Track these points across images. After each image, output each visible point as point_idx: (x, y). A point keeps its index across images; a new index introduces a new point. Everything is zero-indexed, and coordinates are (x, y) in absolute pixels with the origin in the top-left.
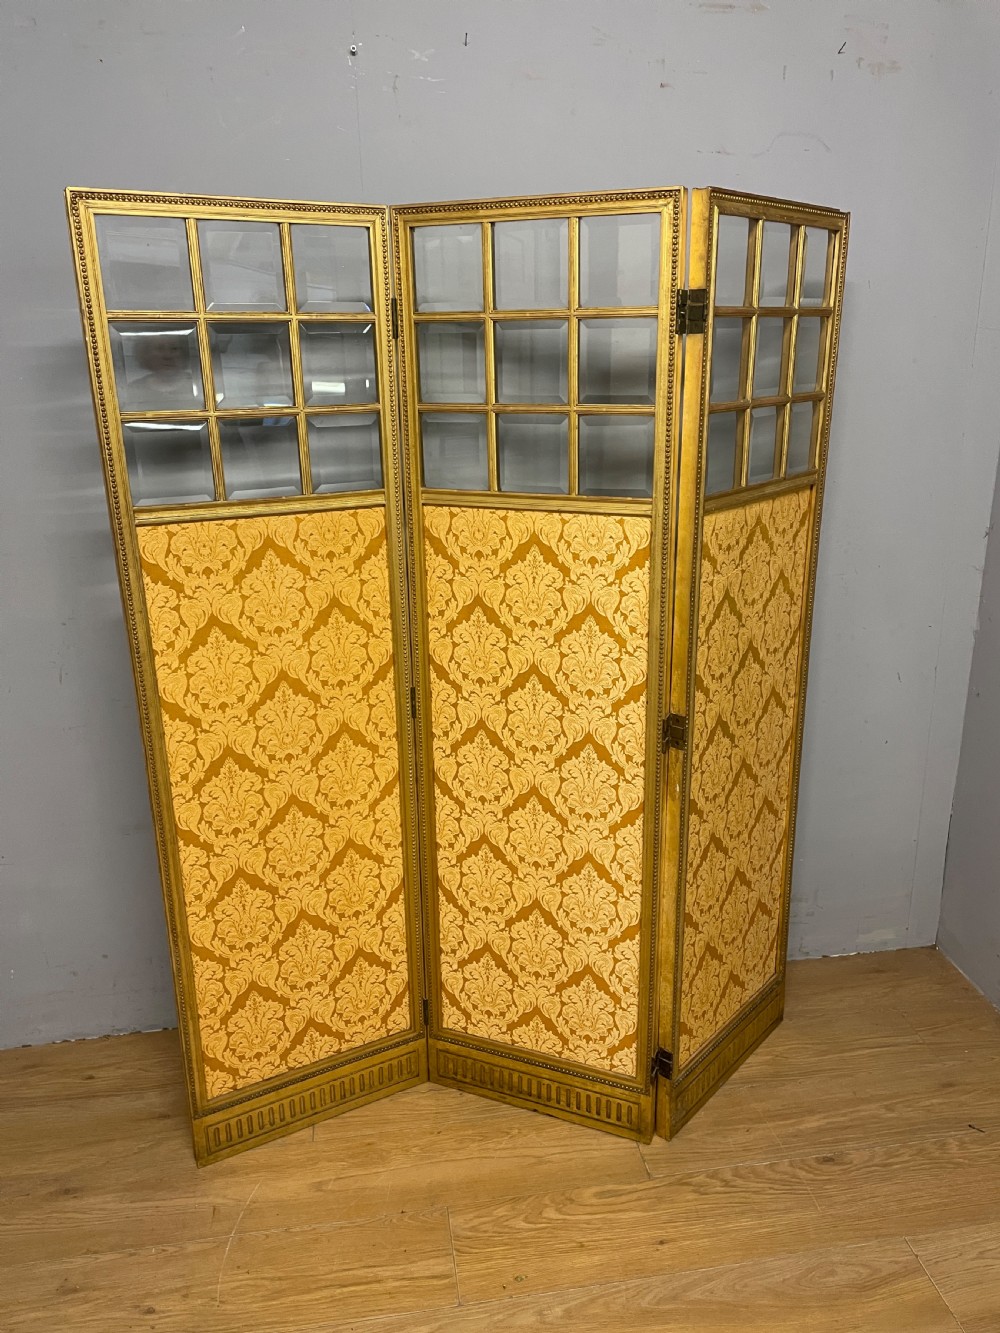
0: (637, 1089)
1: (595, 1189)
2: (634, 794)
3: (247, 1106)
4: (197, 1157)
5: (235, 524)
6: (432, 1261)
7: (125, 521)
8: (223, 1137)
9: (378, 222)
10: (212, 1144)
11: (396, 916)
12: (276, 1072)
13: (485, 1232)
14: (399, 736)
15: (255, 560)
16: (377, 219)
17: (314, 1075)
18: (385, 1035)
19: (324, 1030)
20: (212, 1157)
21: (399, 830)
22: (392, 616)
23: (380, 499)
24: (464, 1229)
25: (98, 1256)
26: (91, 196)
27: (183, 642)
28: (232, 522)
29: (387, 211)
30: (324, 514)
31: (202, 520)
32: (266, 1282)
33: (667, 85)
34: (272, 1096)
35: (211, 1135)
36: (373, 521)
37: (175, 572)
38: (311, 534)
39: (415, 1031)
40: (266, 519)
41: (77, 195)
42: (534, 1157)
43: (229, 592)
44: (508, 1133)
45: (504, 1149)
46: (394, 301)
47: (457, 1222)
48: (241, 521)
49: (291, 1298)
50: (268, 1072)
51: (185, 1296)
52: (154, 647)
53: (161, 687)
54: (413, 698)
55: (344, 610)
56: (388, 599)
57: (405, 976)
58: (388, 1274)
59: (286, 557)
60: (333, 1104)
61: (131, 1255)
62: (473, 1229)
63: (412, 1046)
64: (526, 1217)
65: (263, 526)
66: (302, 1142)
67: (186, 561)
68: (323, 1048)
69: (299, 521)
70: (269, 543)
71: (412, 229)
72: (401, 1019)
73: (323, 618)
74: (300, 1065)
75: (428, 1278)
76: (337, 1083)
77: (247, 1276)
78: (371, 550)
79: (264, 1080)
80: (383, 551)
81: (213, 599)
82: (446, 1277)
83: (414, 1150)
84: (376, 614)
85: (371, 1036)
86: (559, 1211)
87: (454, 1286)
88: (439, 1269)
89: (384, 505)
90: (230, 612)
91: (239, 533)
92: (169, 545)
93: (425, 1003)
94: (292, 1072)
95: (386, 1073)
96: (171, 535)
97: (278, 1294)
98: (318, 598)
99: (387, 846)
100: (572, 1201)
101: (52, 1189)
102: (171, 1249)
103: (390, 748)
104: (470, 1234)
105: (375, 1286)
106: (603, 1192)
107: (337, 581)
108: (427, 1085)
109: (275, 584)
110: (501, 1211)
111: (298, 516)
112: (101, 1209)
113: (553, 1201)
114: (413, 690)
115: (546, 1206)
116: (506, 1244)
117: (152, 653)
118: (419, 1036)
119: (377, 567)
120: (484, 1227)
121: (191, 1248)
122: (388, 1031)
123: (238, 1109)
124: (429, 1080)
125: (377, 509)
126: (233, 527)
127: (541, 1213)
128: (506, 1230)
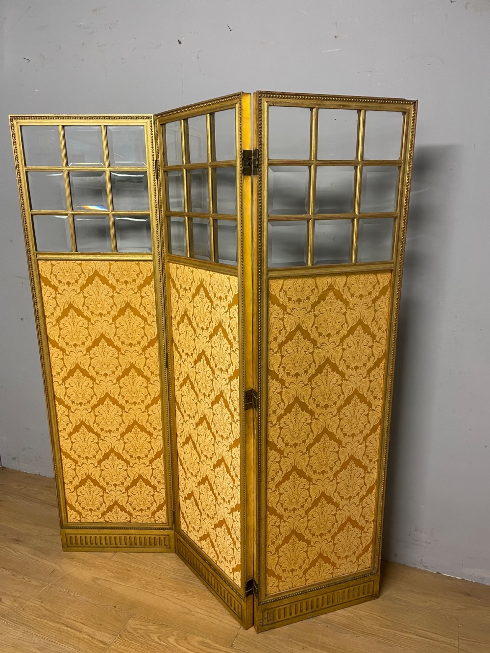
0: (241, 596)
1: (201, 639)
2: (237, 428)
3: (85, 531)
4: (63, 547)
5: (81, 263)
6: (108, 635)
7: (33, 257)
8: (74, 541)
9: (149, 123)
10: (69, 543)
11: (159, 465)
12: (99, 521)
13: (138, 633)
14: (161, 375)
15: (90, 281)
16: (148, 121)
17: (116, 528)
18: (154, 522)
19: (123, 509)
20: (69, 548)
21: (161, 422)
22: (157, 315)
23: (150, 258)
24: (131, 628)
25: (3, 570)
26: (20, 118)
27: (58, 313)
28: (79, 262)
29: (152, 117)
30: (123, 262)
31: (66, 260)
32: (44, 610)
33: (339, 37)
34: (96, 531)
35: (69, 539)
36: (147, 269)
37: (55, 282)
38: (117, 271)
39: (168, 525)
40: (95, 262)
41: (14, 118)
42: (189, 610)
43: (78, 294)
44: (187, 593)
45: (179, 599)
46: (156, 161)
47: (132, 623)
48: (83, 262)
49: (46, 621)
50: (95, 519)
51: (15, 600)
52: (46, 314)
53: (48, 332)
54: (167, 358)
55: (132, 309)
56: (155, 307)
57: (164, 496)
58: (87, 630)
59: (105, 281)
60: (125, 546)
61: (14, 575)
62: (135, 629)
63: (166, 532)
64: (160, 636)
65: (93, 265)
66: (105, 558)
67: (59, 277)
68: (123, 518)
69: (110, 265)
70: (96, 273)
71: (163, 125)
72: (162, 517)
73: (122, 312)
74: (110, 521)
75: (99, 640)
76: (128, 536)
77: (40, 603)
78: (147, 282)
79: (94, 523)
80: (152, 283)
81: (70, 295)
82: (106, 644)
83: (143, 582)
84: (149, 313)
85: (146, 520)
86: (176, 640)
87: (105, 649)
88: (105, 639)
89: (151, 261)
90: (78, 302)
91: (82, 267)
92: (52, 270)
93: (174, 513)
94: (107, 523)
95: (153, 541)
96: (53, 265)
97: (44, 617)
98: (120, 302)
99: (155, 429)
100: (186, 638)
101: (14, 537)
102: (27, 579)
103: (156, 379)
104: (131, 631)
105: (78, 633)
106: (203, 642)
107: (128, 294)
108: (174, 555)
109: (99, 293)
110: (152, 627)
111: (111, 262)
112: (22, 552)
113: (178, 635)
114: (167, 354)
115: (173, 635)
116: (141, 644)
117: (45, 317)
118: (171, 529)
119: (150, 290)
120: (139, 631)
121: (34, 582)
122: (155, 521)
123: (80, 531)
124: (175, 553)
125: (150, 262)
126: (80, 265)
127: (167, 637)
128: (147, 637)
